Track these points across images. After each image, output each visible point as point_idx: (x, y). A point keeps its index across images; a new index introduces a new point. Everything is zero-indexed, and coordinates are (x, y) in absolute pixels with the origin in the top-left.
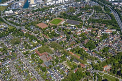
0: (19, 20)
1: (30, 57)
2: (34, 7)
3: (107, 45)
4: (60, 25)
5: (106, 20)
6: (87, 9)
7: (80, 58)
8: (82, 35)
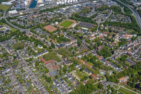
0: (24, 21)
1: (34, 65)
2: (42, 7)
3: (124, 53)
4: (71, 28)
5: (125, 23)
6: (104, 10)
7: (92, 68)
8: (96, 41)
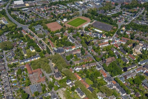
1: (15, 73)
3: (143, 72)
4: (80, 29)
7: (89, 88)
8: (107, 49)
